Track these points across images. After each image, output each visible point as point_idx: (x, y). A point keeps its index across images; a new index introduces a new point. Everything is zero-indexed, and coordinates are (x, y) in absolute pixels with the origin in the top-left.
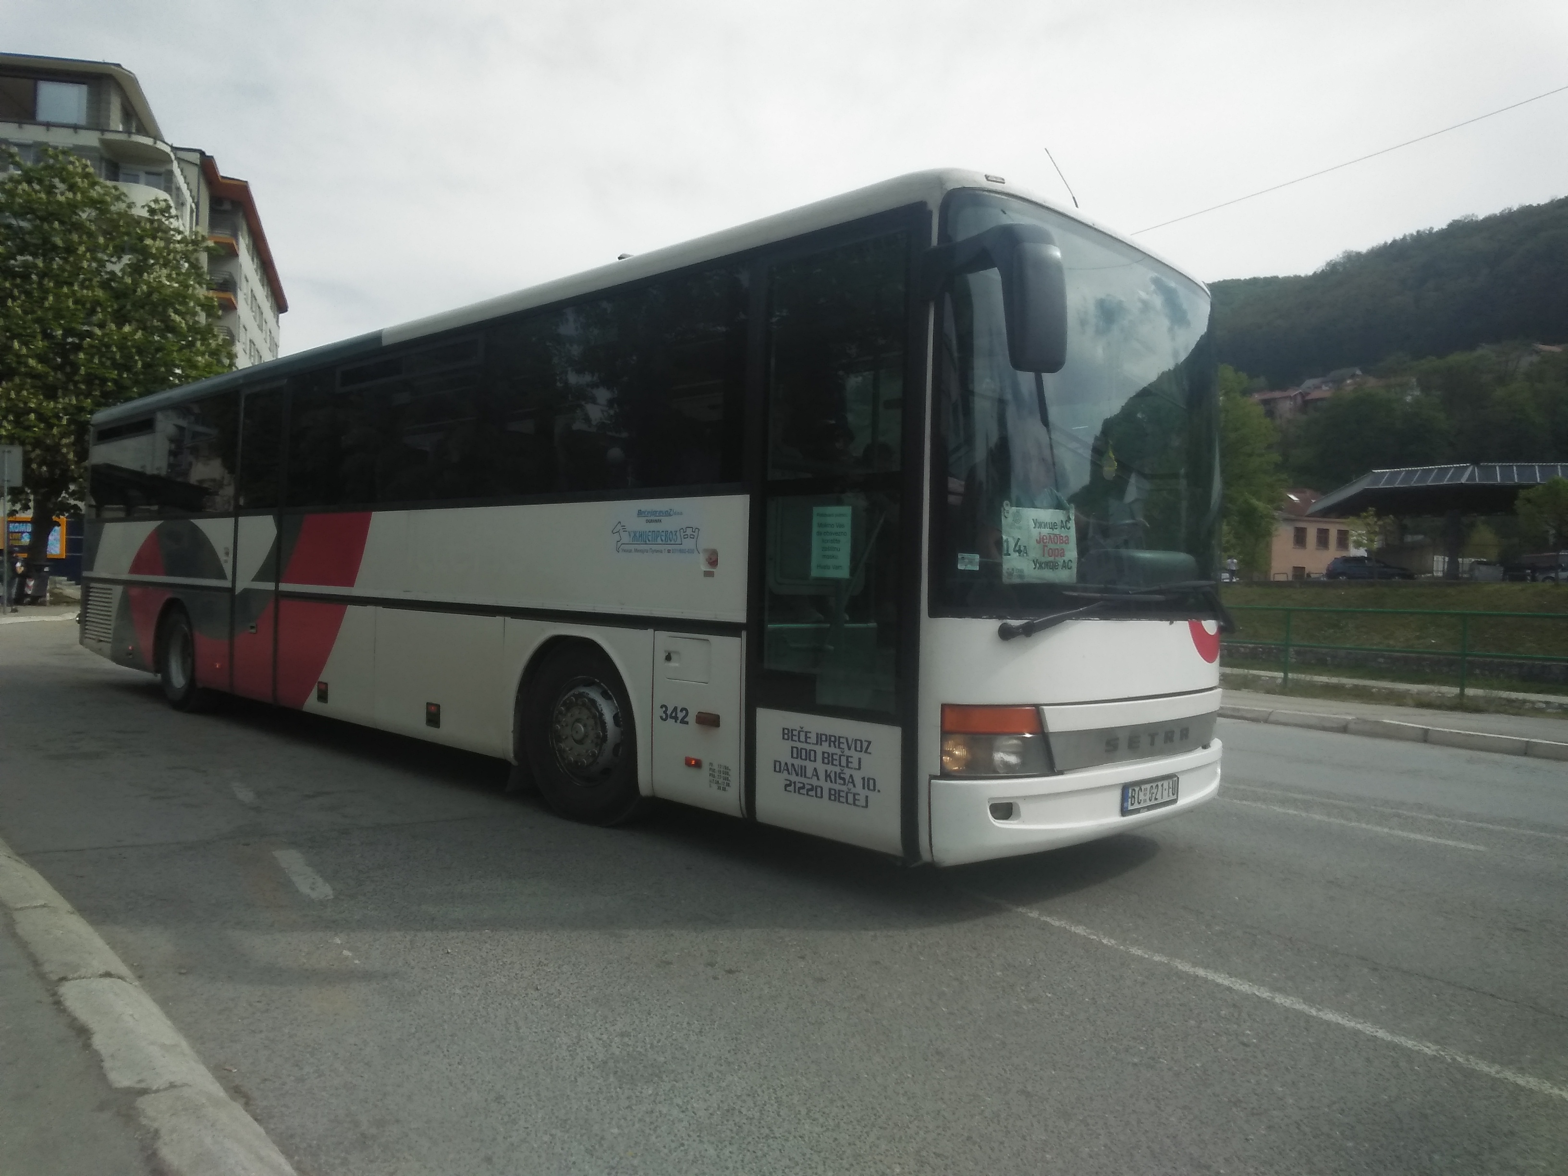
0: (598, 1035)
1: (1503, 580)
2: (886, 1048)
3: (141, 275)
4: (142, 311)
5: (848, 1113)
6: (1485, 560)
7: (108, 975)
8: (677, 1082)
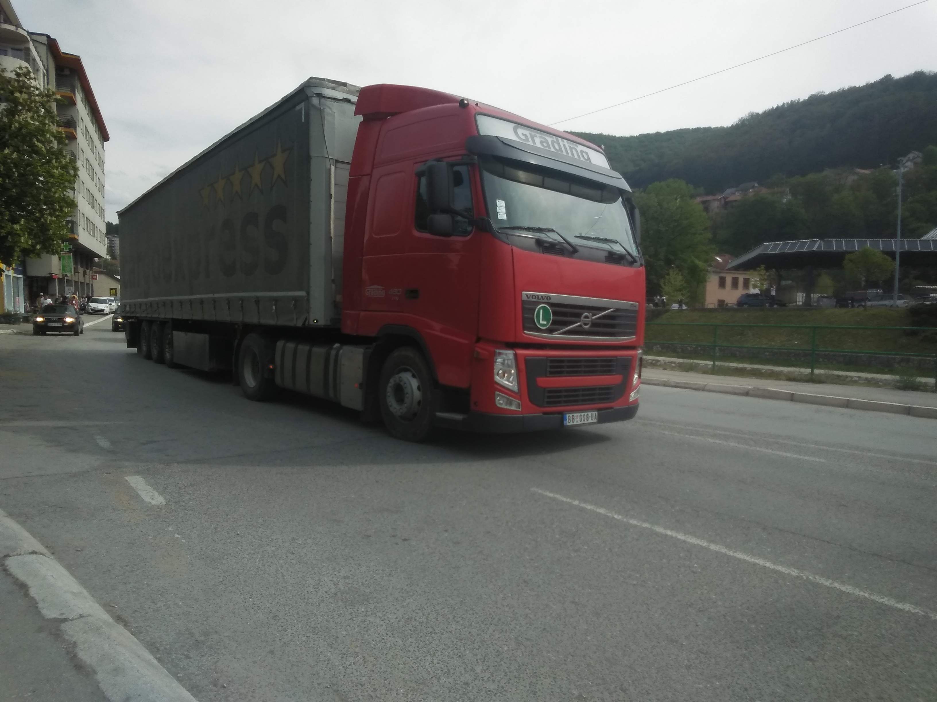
0: (330, 578)
1: (836, 307)
2: (496, 580)
3: (14, 116)
4: (16, 140)
5: (476, 618)
6: (826, 295)
7: (34, 553)
8: (378, 603)
